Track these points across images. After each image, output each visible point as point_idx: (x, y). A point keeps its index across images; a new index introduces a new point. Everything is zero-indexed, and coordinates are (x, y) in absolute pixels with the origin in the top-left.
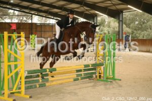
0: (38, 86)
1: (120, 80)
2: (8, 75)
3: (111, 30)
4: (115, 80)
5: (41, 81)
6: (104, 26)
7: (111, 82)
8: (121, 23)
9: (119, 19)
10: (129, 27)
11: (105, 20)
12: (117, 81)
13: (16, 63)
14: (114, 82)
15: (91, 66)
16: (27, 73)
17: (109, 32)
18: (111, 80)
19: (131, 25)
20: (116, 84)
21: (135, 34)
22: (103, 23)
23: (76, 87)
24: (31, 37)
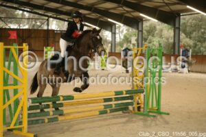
0: (46, 121)
1: (168, 114)
2: (4, 103)
3: (163, 41)
4: (160, 113)
5: (51, 113)
6: (153, 36)
7: (154, 116)
8: (177, 31)
9: (175, 25)
10: (190, 38)
11: (155, 27)
12: (163, 115)
13: (16, 87)
14: (159, 117)
15: (125, 93)
16: (30, 101)
17: (160, 44)
18: (154, 114)
19: (194, 34)
20: (161, 120)
21: (199, 48)
22: (152, 31)
23: (103, 123)
24: (45, 50)
